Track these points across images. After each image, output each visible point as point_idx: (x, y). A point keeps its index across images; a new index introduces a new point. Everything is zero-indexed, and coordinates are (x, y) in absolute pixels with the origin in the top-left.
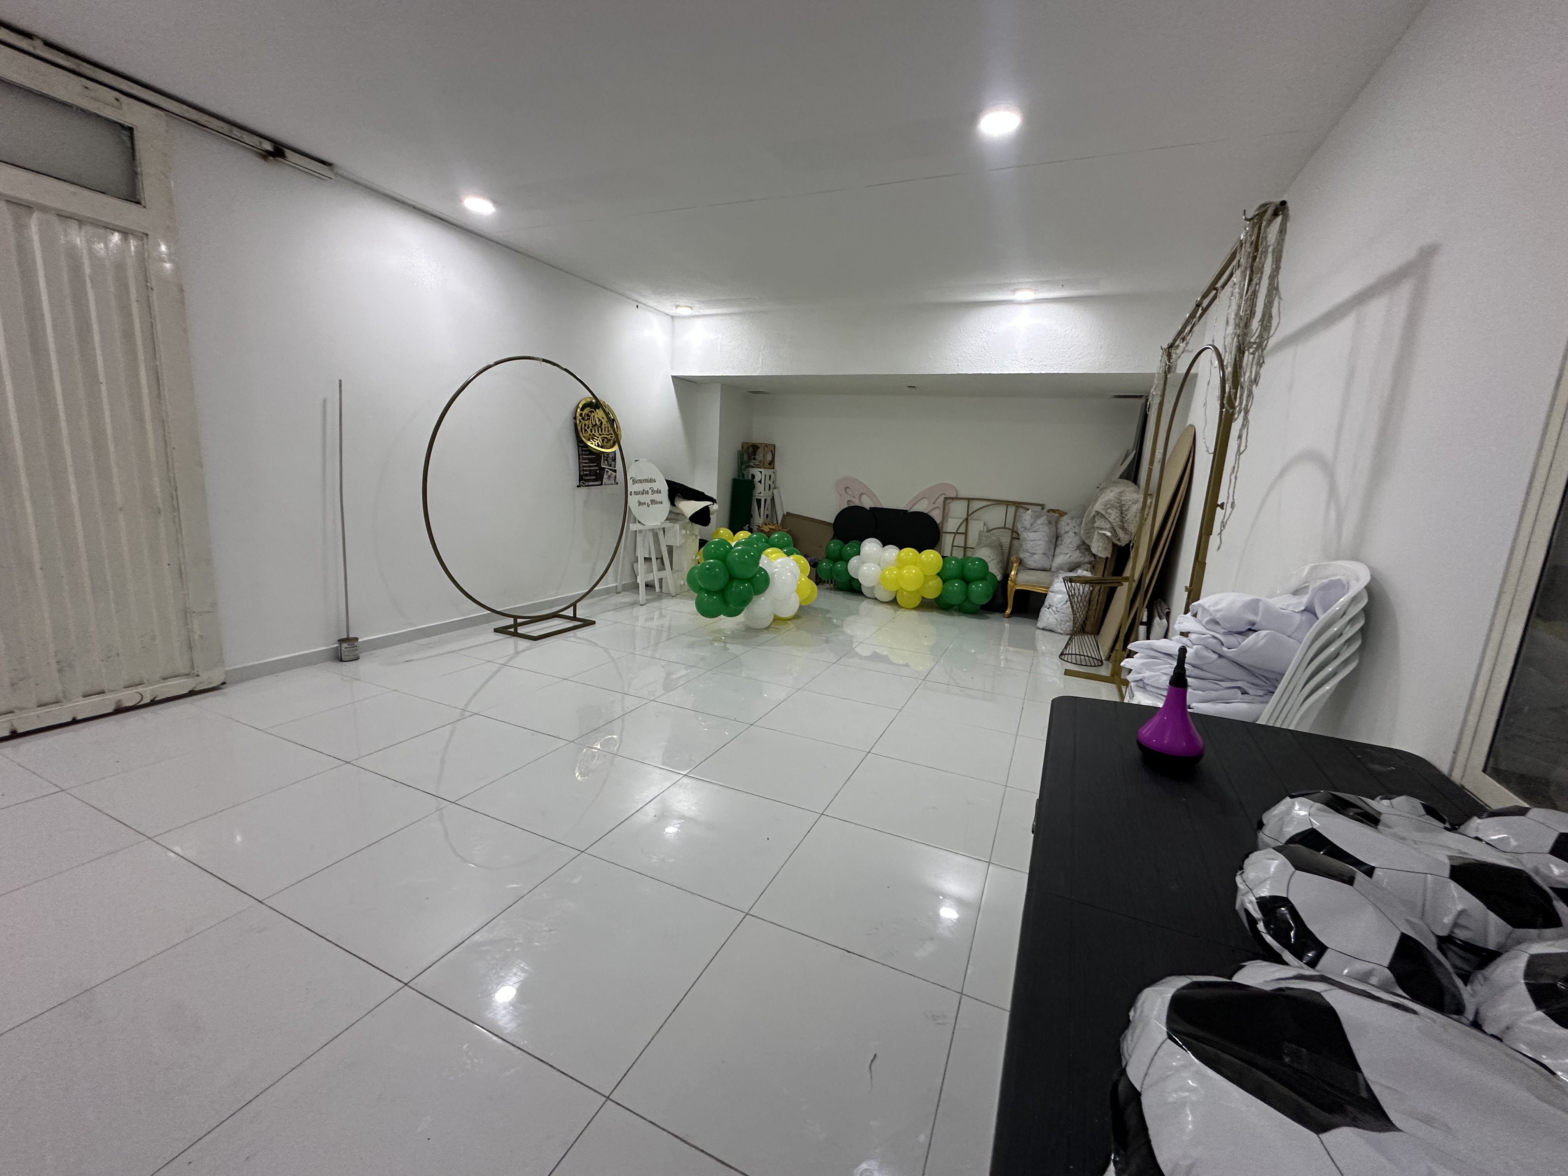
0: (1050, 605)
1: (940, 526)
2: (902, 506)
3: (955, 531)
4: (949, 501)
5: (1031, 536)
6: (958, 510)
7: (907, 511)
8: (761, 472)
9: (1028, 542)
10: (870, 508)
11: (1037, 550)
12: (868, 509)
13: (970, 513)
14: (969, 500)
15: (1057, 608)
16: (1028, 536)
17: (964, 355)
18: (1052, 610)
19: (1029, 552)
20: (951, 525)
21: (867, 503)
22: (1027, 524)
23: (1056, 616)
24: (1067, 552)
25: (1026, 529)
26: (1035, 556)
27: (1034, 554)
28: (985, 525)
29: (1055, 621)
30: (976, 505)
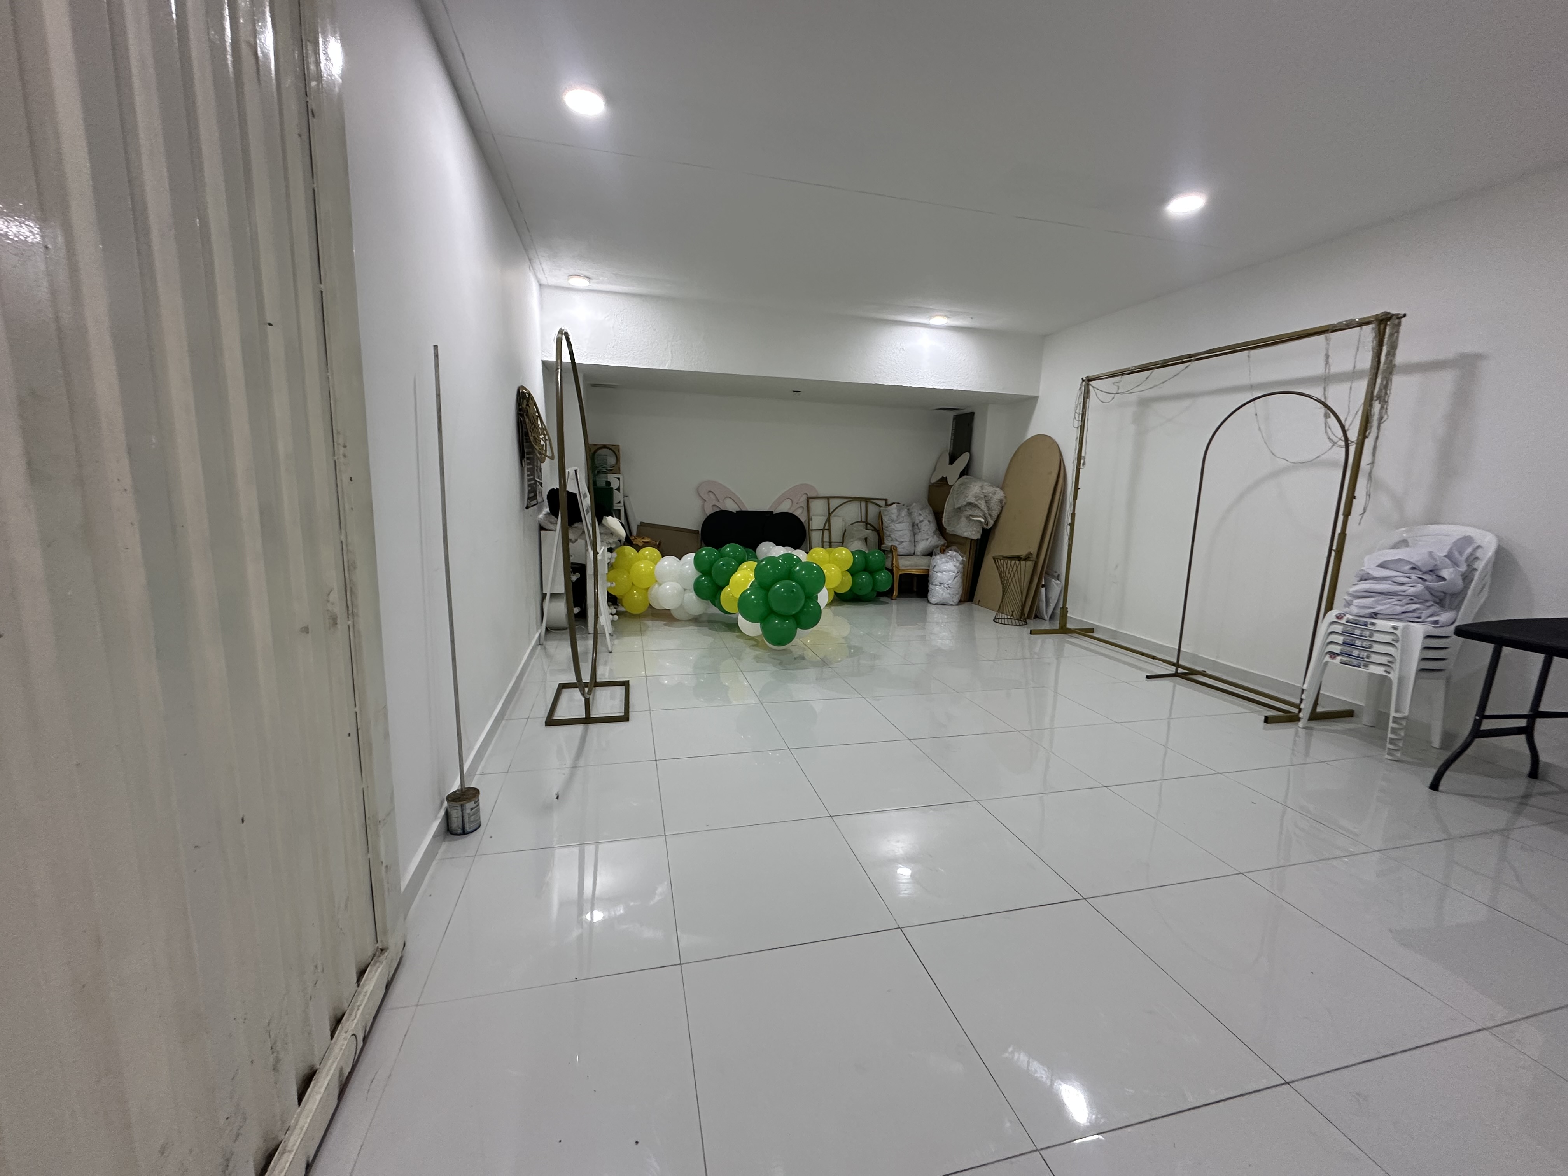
0: (940, 583)
1: (806, 526)
2: (765, 507)
3: (822, 528)
4: (810, 500)
5: (898, 526)
6: (818, 508)
7: (772, 512)
8: (619, 479)
9: (896, 532)
10: (737, 511)
11: (904, 539)
12: (735, 512)
13: (831, 511)
14: (828, 498)
15: (948, 585)
16: (896, 527)
17: (880, 367)
18: (944, 587)
19: (897, 541)
20: (817, 523)
21: (732, 507)
22: (894, 517)
23: (948, 591)
24: (928, 537)
25: (893, 521)
26: (904, 544)
27: (902, 542)
28: (843, 520)
29: (948, 596)
30: (834, 503)
